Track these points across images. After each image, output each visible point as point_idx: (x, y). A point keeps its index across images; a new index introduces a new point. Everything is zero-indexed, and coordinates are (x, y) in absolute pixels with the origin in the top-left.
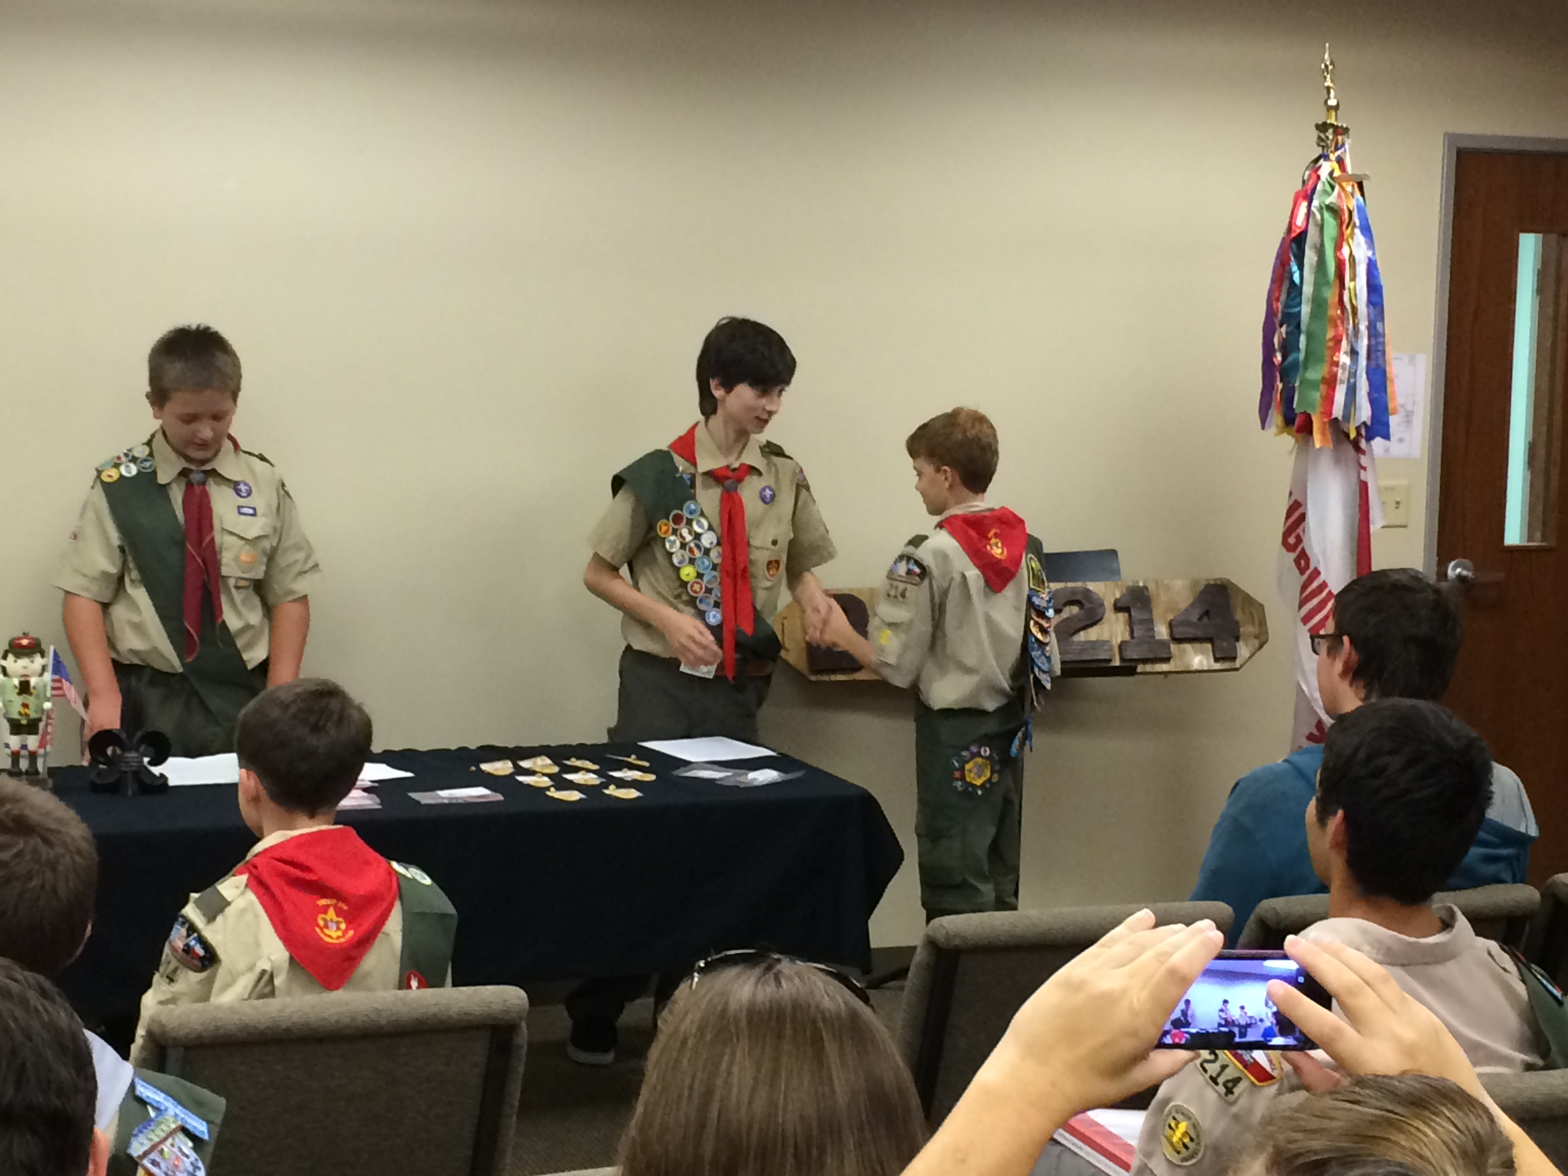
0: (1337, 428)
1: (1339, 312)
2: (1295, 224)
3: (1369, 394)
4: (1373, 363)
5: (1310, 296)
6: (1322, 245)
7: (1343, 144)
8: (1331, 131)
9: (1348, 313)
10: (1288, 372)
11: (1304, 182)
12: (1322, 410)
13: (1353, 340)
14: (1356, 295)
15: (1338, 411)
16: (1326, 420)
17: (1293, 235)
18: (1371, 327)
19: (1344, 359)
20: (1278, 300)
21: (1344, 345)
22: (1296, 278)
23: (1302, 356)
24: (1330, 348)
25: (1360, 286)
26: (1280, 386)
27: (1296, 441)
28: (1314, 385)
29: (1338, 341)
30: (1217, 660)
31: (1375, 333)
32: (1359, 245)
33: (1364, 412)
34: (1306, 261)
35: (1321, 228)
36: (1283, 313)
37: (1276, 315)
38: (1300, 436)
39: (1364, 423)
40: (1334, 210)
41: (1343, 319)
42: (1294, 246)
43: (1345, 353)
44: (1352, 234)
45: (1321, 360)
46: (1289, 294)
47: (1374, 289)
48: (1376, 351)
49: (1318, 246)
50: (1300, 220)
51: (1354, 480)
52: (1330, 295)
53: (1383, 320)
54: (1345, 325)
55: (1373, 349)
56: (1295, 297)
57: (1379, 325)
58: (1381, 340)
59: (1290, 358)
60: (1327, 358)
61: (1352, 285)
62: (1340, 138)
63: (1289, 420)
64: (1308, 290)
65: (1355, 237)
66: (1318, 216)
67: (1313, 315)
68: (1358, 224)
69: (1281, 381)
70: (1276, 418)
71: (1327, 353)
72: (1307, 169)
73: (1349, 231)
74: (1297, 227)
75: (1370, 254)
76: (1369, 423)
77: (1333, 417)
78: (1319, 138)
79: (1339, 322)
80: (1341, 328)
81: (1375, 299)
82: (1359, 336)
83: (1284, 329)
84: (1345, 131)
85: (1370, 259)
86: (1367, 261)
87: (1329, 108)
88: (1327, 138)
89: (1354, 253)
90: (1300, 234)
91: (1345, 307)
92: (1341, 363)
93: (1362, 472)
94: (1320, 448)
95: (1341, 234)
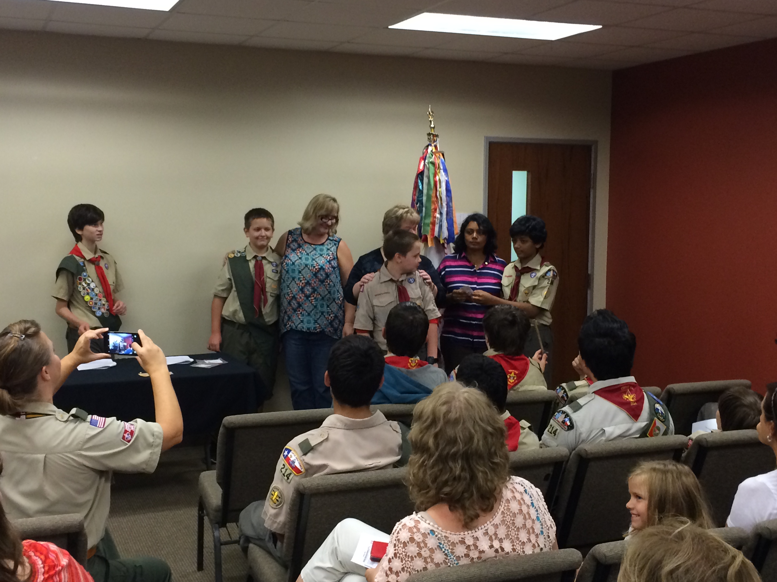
0: (437, 240)
1: (436, 199)
2: (419, 168)
3: (447, 228)
4: (449, 217)
5: (426, 194)
6: (429, 175)
7: (436, 140)
8: (432, 136)
9: (438, 199)
11: (423, 154)
12: (431, 233)
13: (441, 208)
14: (441, 193)
15: (436, 234)
16: (432, 237)
17: (419, 172)
18: (447, 205)
19: (438, 215)
20: (415, 195)
21: (438, 210)
22: (421, 187)
24: (433, 212)
25: (443, 190)
28: (428, 225)
29: (435, 210)
31: (449, 206)
32: (442, 175)
33: (445, 233)
34: (424, 182)
35: (429, 169)
36: (417, 200)
37: (415, 200)
39: (445, 238)
40: (433, 164)
41: (437, 202)
42: (420, 176)
43: (439, 213)
44: (439, 172)
45: (430, 216)
46: (419, 193)
47: (448, 190)
48: (449, 213)
50: (421, 167)
52: (432, 193)
53: (452, 202)
55: (448, 211)
56: (420, 195)
57: (450, 204)
58: (451, 209)
60: (432, 215)
61: (440, 190)
62: (435, 138)
64: (425, 191)
65: (441, 173)
66: (428, 165)
67: (427, 200)
68: (442, 168)
71: (432, 214)
72: (424, 149)
74: (420, 170)
75: (447, 179)
76: (447, 238)
77: (435, 236)
78: (428, 138)
79: (436, 203)
80: (436, 205)
81: (449, 194)
82: (443, 207)
83: (418, 205)
84: (437, 136)
85: (446, 181)
87: (431, 128)
88: (431, 138)
89: (441, 179)
90: (422, 172)
91: (438, 197)
92: (437, 217)
94: (431, 247)
95: (436, 172)
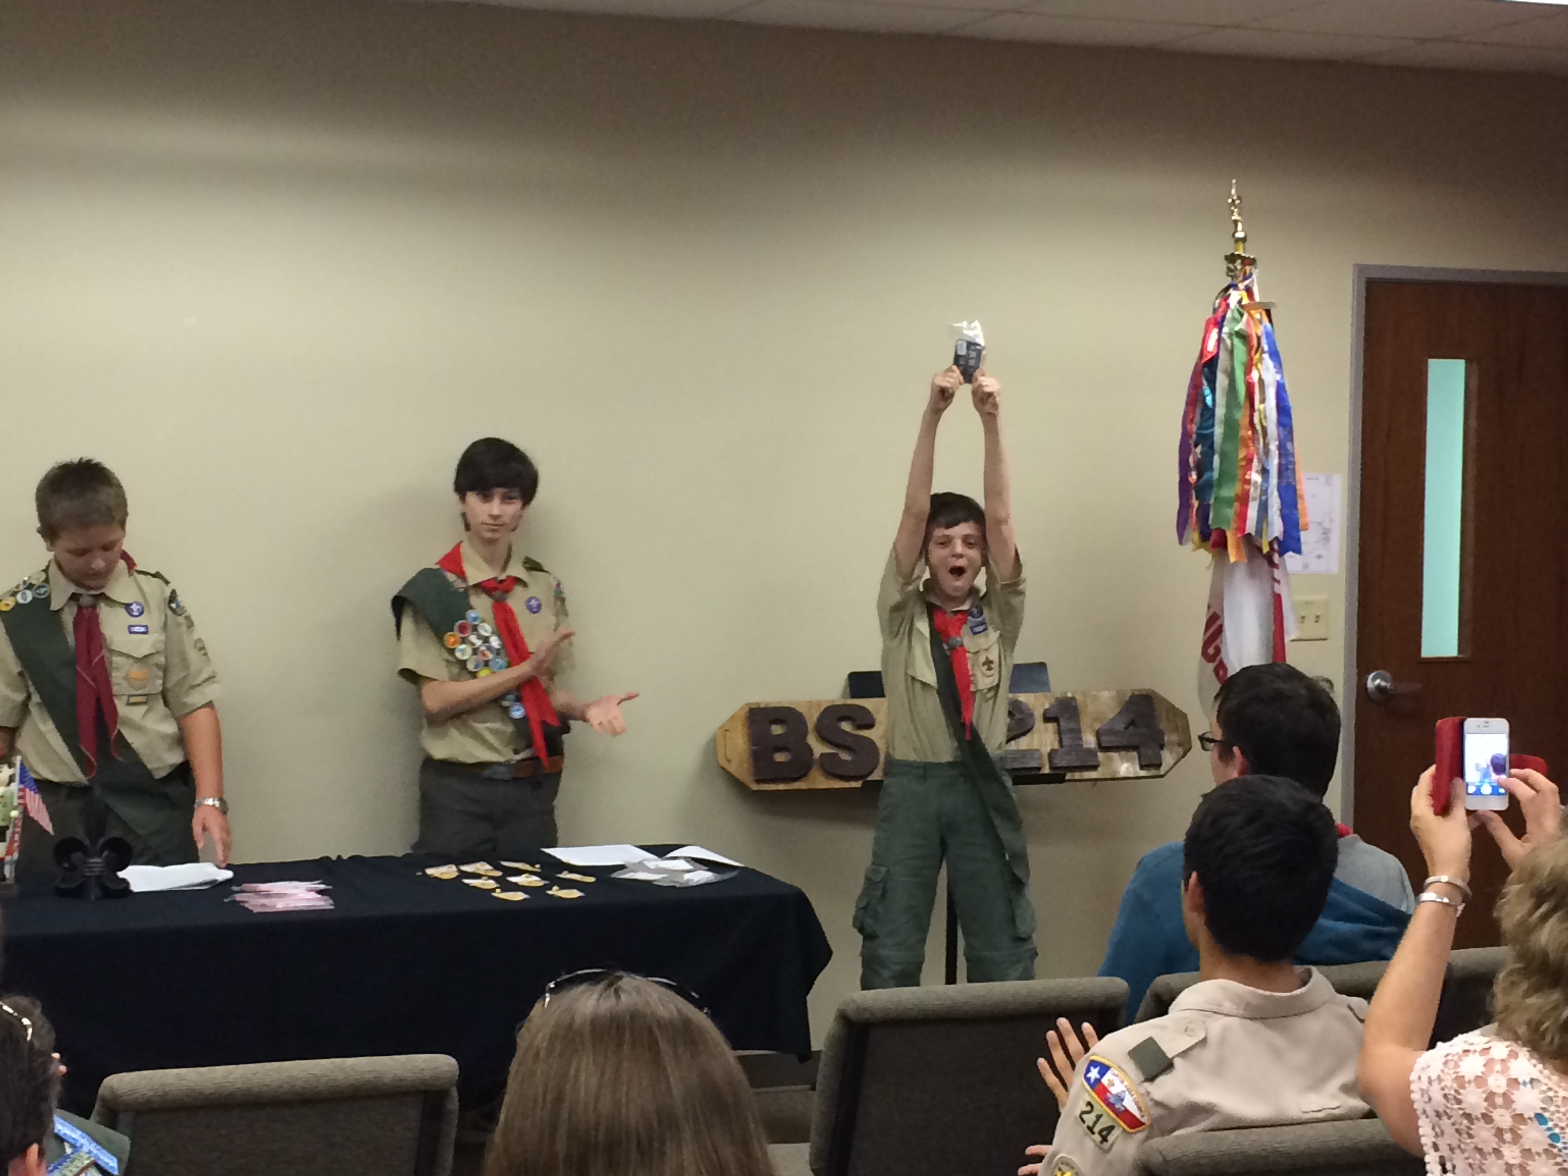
0: (1250, 543)
1: (1250, 433)
2: (1206, 348)
3: (1281, 510)
4: (1284, 481)
5: (1223, 418)
6: (1233, 369)
7: (1251, 274)
8: (1239, 261)
9: (1257, 433)
10: (1204, 489)
11: (1215, 311)
12: (1236, 526)
13: (1264, 458)
14: (1265, 417)
15: (1251, 526)
16: (1239, 535)
17: (1205, 360)
18: (1281, 447)
19: (1255, 477)
20: (1192, 421)
21: (1255, 463)
22: (1209, 400)
23: (1216, 474)
24: (1242, 466)
25: (1268, 407)
26: (1196, 503)
27: (1213, 556)
28: (1229, 502)
29: (1250, 461)
30: (1142, 767)
31: (1285, 453)
32: (1267, 368)
33: (1276, 527)
34: (1218, 385)
35: (1231, 352)
36: (1198, 435)
37: (1191, 437)
38: (1218, 550)
39: (1276, 538)
40: (1243, 336)
41: (1254, 439)
42: (1206, 370)
43: (1257, 472)
44: (1261, 360)
45: (1233, 479)
46: (1202, 415)
47: (1283, 410)
48: (1286, 469)
49: (1229, 369)
50: (1211, 346)
51: (1269, 591)
52: (1241, 416)
53: (1292, 440)
54: (1256, 445)
55: (1283, 468)
56: (1209, 419)
57: (1289, 445)
58: (1292, 459)
59: (1206, 477)
60: (1239, 477)
61: (1262, 407)
62: (1248, 268)
63: (1204, 536)
64: (1220, 412)
65: (1264, 362)
66: (1228, 342)
67: (1226, 436)
68: (1266, 348)
69: (1197, 499)
70: (1194, 535)
71: (1239, 472)
72: (1217, 298)
73: (1258, 356)
74: (1209, 352)
75: (1278, 377)
76: (1281, 538)
77: (1247, 532)
78: (1229, 270)
79: (1251, 444)
80: (1252, 448)
81: (1285, 420)
82: (1270, 455)
83: (1199, 449)
84: (1252, 262)
85: (1278, 383)
86: (1276, 384)
87: (1237, 240)
88: (1235, 267)
89: (1263, 377)
90: (1213, 358)
91: (1255, 428)
92: (1252, 482)
93: (1276, 584)
94: (1235, 563)
95: (1252, 359)
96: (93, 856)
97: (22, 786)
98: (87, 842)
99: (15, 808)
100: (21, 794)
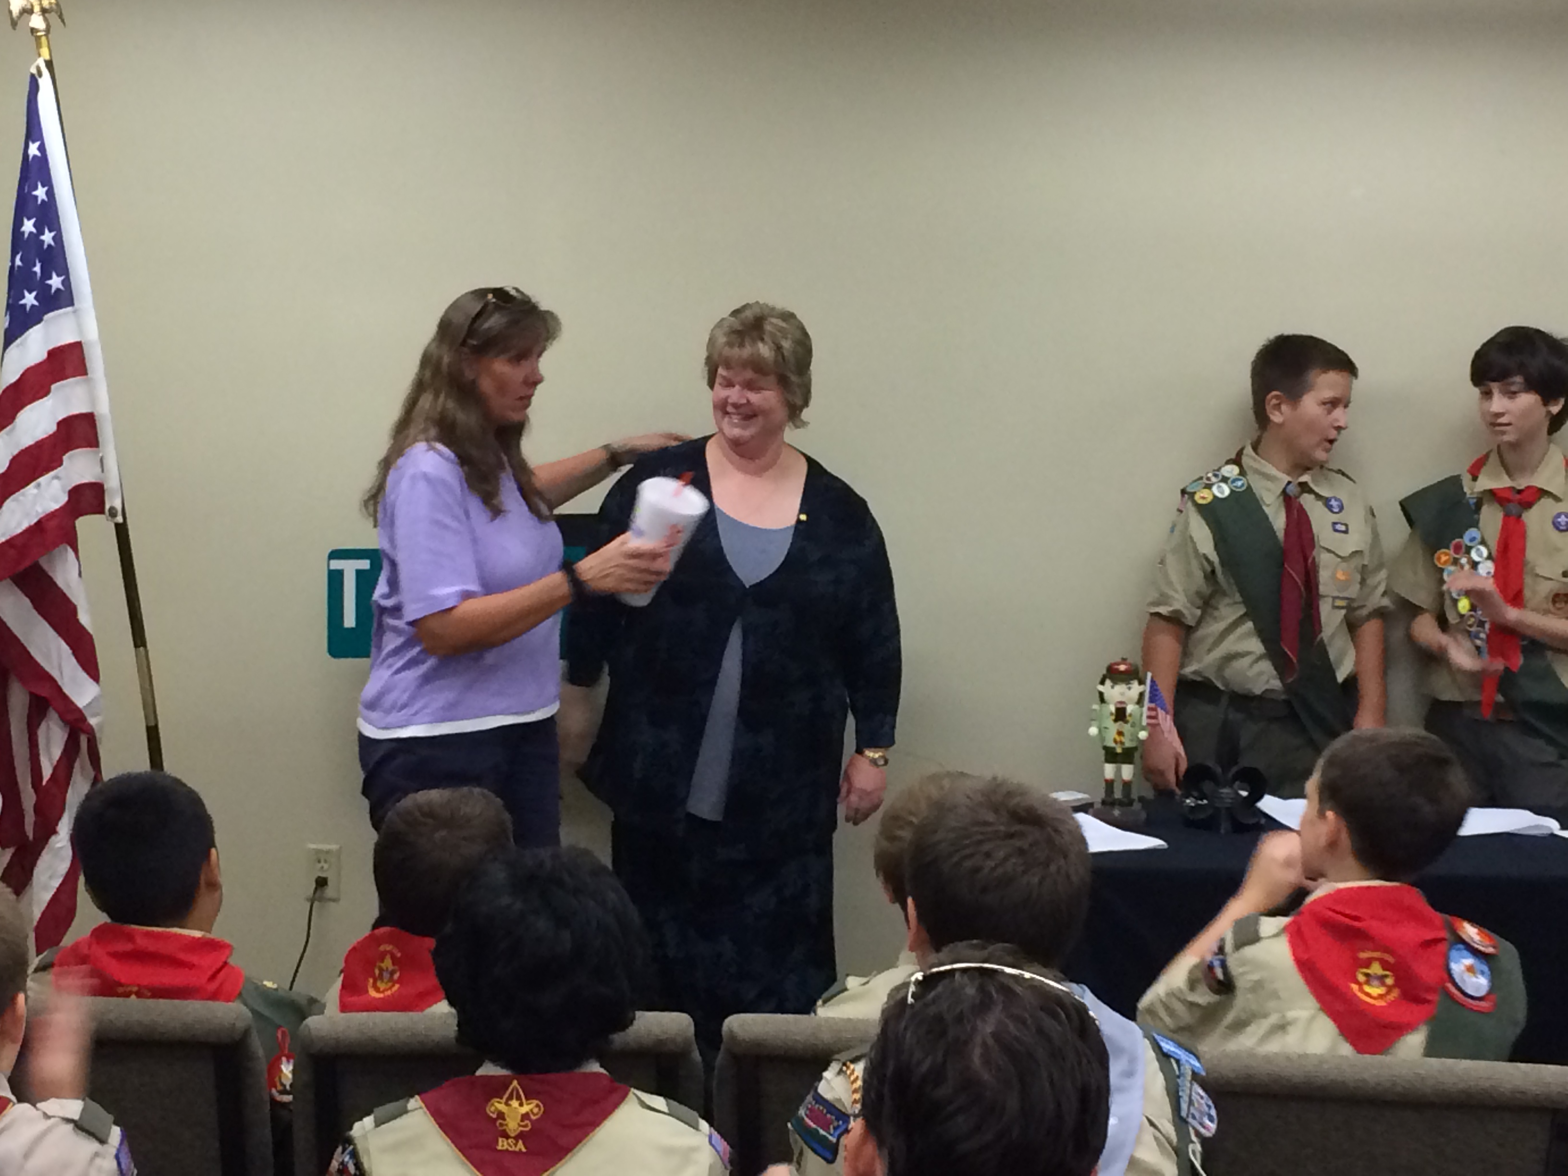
96: (1224, 787)
97: (1153, 705)
98: (1219, 770)
99: (1143, 729)
100: (1153, 713)
